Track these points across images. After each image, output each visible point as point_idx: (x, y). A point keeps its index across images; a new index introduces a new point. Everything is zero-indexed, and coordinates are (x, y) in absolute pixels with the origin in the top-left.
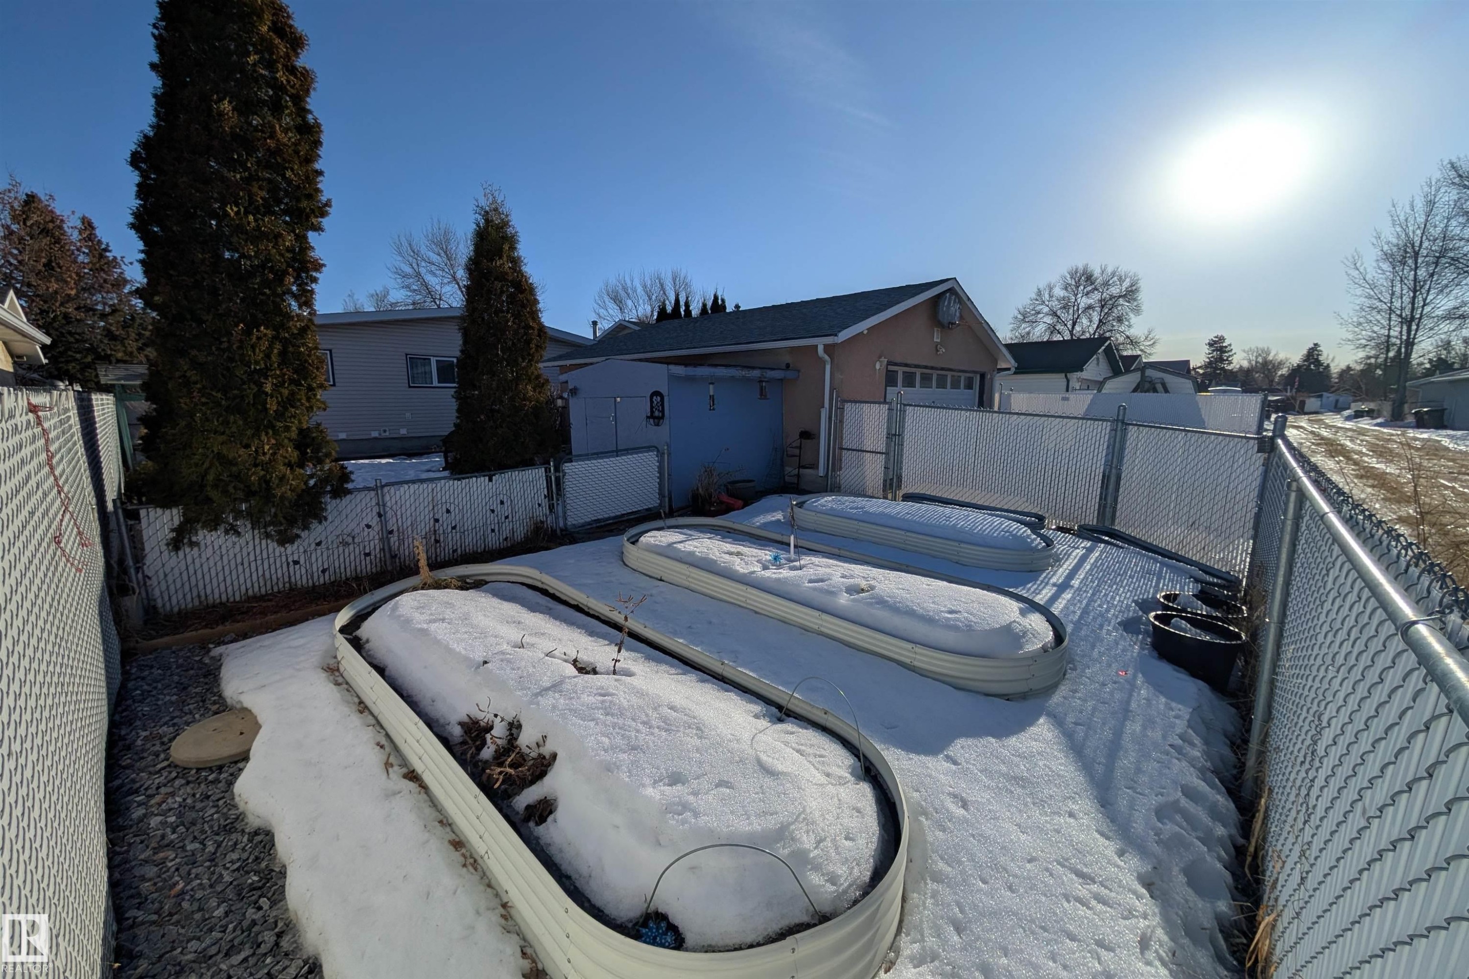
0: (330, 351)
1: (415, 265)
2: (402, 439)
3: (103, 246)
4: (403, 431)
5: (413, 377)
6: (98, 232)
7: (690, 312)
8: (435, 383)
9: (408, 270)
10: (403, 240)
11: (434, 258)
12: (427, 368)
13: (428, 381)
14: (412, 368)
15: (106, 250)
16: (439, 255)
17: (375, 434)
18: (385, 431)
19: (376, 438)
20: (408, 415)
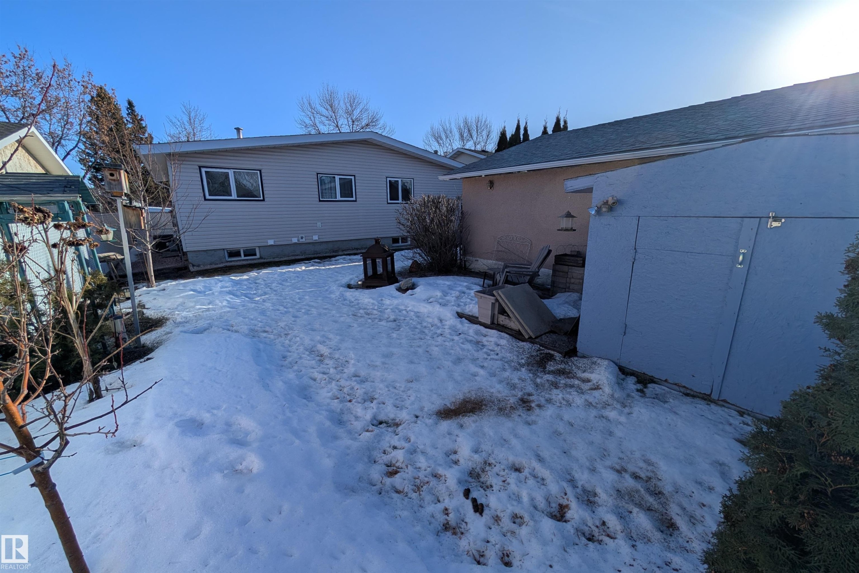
0: (260, 171)
1: (312, 118)
2: (314, 243)
3: (139, 118)
4: (315, 238)
5: (322, 193)
6: (136, 109)
7: (528, 136)
8: (339, 198)
9: (308, 121)
10: (305, 100)
11: (324, 112)
12: (333, 184)
13: (333, 195)
14: (321, 185)
15: (141, 120)
16: (327, 110)
17: (295, 240)
18: (302, 238)
19: (295, 244)
20: (319, 224)
